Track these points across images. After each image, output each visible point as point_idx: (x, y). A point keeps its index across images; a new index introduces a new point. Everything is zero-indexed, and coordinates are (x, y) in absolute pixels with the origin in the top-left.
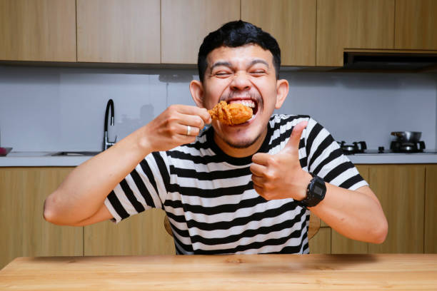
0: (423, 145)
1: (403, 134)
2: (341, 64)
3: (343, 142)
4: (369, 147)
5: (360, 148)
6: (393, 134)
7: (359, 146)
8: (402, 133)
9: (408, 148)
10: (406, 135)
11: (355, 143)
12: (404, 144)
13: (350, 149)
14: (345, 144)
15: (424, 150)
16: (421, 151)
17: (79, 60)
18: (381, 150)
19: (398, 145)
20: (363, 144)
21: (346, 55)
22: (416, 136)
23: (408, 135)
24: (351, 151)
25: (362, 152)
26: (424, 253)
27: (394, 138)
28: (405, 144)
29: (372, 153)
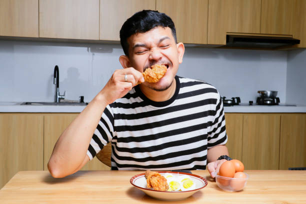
0: (278, 100)
1: (265, 93)
2: (224, 43)
3: (224, 98)
4: (242, 101)
5: (236, 102)
6: (259, 92)
7: (236, 100)
8: (264, 91)
9: (268, 102)
10: (267, 93)
11: (233, 98)
12: (265, 99)
13: (229, 102)
14: (225, 99)
15: (279, 104)
16: (277, 104)
17: (41, 36)
18: (251, 103)
19: (261, 100)
20: (238, 99)
21: (228, 37)
22: (274, 94)
23: (269, 93)
24: (230, 104)
25: (237, 104)
26: (279, 169)
27: (259, 95)
28: (267, 99)
29: (245, 105)
